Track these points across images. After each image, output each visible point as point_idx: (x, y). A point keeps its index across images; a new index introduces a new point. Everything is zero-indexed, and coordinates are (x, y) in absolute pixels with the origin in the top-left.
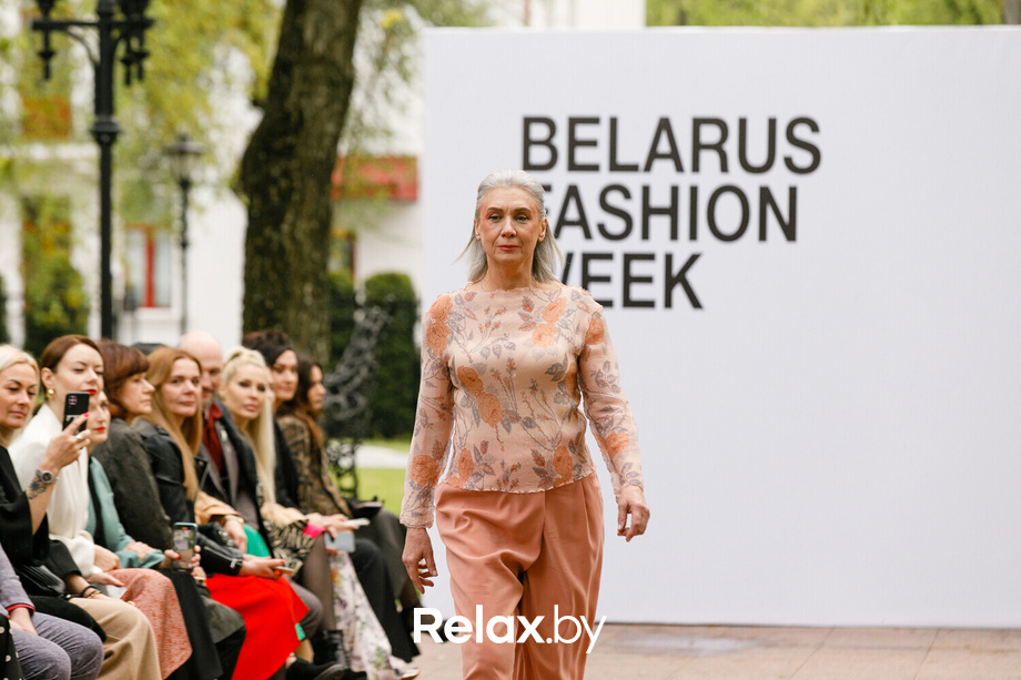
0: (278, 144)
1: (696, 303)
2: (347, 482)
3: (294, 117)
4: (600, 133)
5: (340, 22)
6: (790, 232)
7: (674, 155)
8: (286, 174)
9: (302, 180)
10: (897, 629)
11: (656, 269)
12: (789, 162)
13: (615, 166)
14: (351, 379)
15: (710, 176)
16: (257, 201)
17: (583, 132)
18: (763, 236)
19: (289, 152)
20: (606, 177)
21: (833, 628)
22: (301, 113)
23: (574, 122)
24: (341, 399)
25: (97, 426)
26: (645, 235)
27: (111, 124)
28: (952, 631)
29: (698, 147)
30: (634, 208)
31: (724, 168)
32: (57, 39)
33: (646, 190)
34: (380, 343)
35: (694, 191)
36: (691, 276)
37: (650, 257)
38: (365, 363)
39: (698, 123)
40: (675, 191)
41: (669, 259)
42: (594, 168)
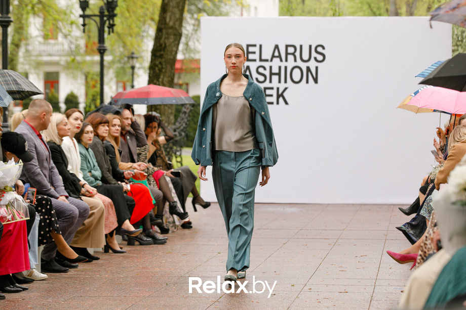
0: (158, 54)
1: (286, 103)
2: (179, 159)
3: (163, 45)
4: (257, 49)
5: (178, 16)
6: (316, 81)
7: (280, 57)
8: (160, 63)
9: (166, 65)
10: (348, 204)
11: (274, 92)
12: (315, 59)
13: (261, 60)
14: (180, 127)
15: (291, 63)
16: (152, 72)
17: (251, 49)
18: (307, 82)
19: (161, 56)
20: (258, 63)
21: (329, 204)
22: (165, 44)
23: (248, 46)
24: (177, 133)
25: (89, 139)
26: (271, 82)
27: (104, 47)
28: (365, 205)
29: (287, 54)
30: (267, 73)
31: (295, 60)
32: (87, 20)
33: (271, 67)
34: (189, 116)
35: (286, 68)
36: (285, 94)
37: (272, 88)
38: (184, 122)
39: (287, 46)
40: (280, 68)
41: (278, 89)
42: (255, 60)
